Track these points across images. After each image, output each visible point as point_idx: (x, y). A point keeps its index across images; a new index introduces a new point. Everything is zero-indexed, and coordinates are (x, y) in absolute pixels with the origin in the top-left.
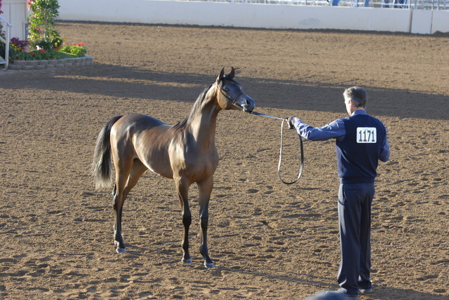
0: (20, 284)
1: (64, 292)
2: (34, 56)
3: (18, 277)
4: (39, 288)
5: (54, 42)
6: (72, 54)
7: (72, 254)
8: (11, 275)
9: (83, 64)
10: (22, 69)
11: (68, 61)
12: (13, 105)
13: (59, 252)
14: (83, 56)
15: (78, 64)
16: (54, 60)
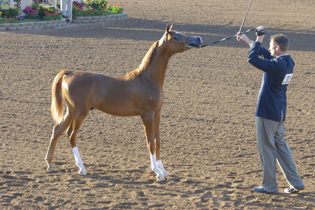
0: (154, 190)
1: (189, 197)
2: (89, 13)
3: (150, 185)
4: (169, 194)
5: (102, 3)
6: (114, 11)
7: (180, 166)
8: (144, 183)
9: (122, 18)
10: (82, 23)
11: (112, 17)
12: (88, 49)
13: (171, 164)
14: (121, 13)
15: (119, 19)
16: (103, 16)
